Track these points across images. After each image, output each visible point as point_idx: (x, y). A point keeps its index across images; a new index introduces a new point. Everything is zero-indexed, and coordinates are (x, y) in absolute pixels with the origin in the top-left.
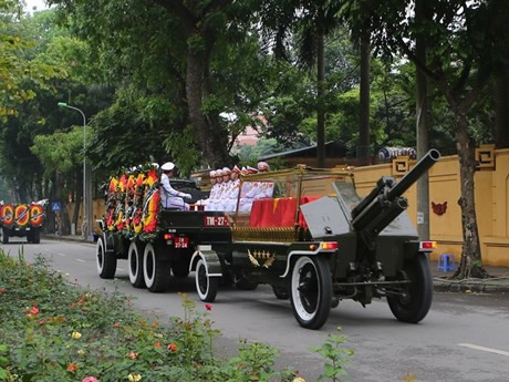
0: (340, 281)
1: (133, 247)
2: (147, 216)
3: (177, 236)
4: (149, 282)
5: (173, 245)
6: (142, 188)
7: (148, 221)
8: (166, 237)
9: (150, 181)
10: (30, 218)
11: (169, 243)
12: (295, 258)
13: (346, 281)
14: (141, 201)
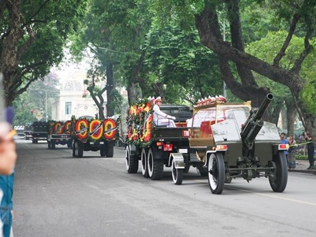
0: (231, 167)
1: (144, 151)
2: (146, 131)
3: (165, 143)
4: (151, 174)
5: (163, 148)
6: (144, 113)
7: (146, 134)
8: (158, 144)
9: (147, 109)
10: (104, 132)
11: (160, 148)
12: (209, 154)
13: (237, 167)
14: (143, 121)
